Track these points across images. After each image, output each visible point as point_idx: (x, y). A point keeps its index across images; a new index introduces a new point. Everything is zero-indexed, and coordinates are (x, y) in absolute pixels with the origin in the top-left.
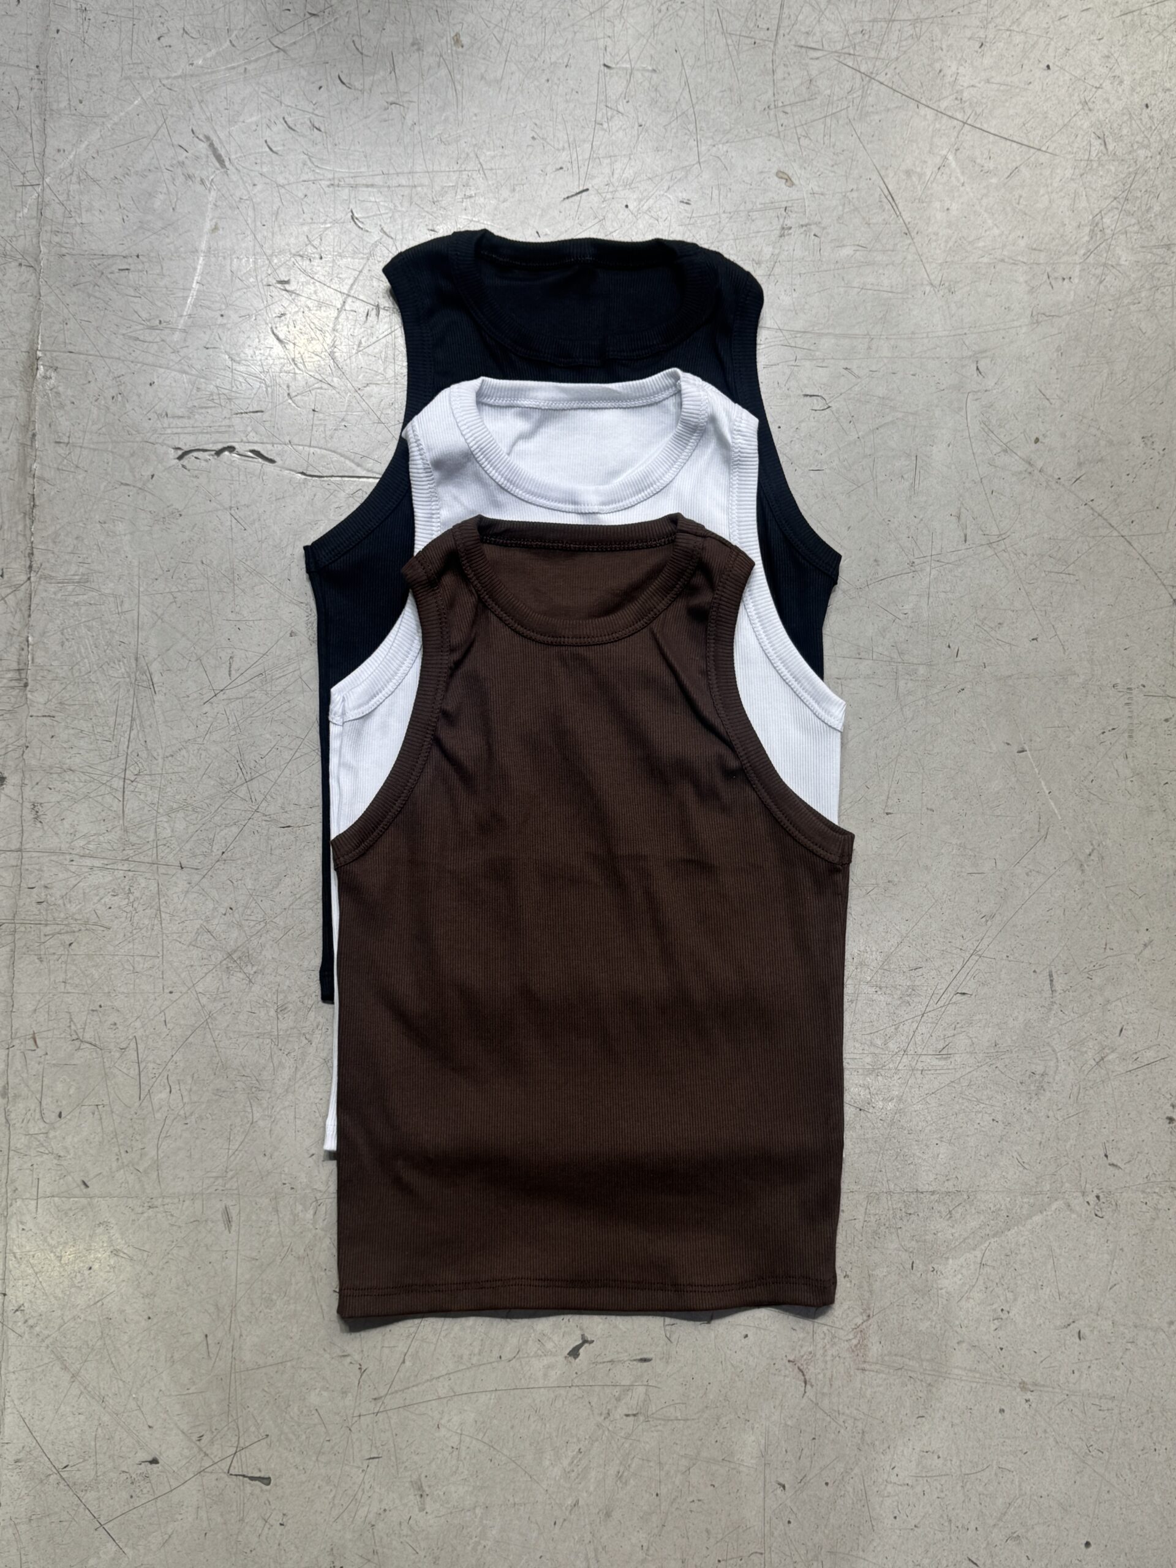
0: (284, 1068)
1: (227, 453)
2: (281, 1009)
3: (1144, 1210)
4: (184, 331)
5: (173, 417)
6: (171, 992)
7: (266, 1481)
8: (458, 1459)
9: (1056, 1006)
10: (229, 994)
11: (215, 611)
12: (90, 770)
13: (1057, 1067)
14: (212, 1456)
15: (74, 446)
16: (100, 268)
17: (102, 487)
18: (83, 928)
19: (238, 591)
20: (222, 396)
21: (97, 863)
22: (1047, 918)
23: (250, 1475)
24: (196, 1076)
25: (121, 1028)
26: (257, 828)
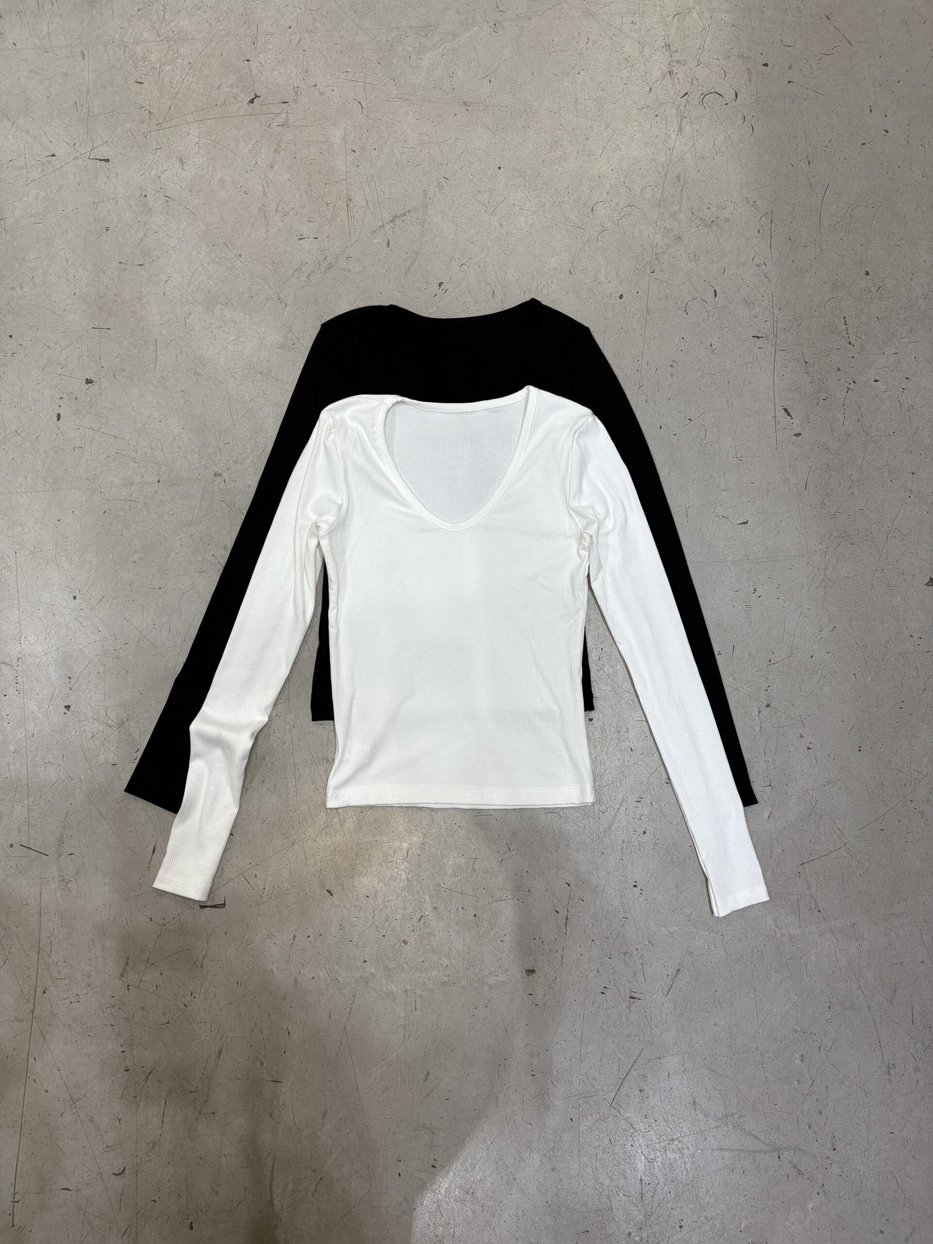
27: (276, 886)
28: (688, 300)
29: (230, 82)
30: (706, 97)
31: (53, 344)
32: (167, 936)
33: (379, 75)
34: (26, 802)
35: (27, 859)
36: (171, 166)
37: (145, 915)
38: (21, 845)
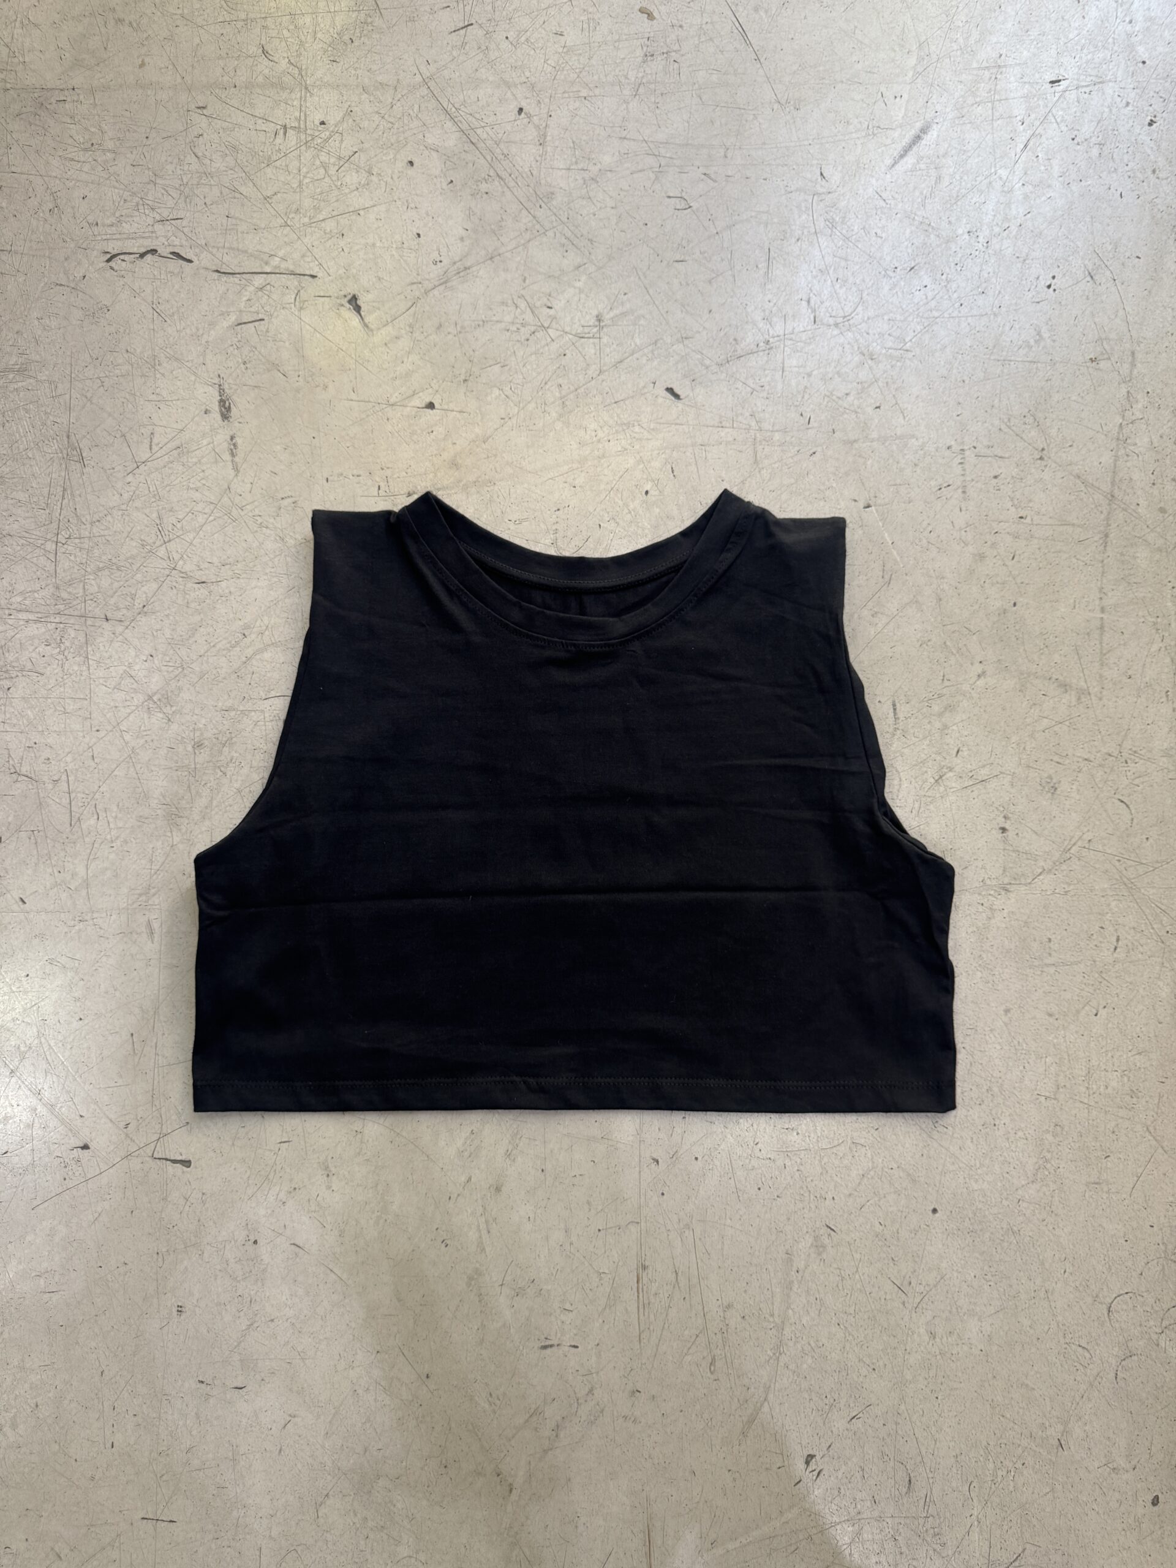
0: (201, 797)
1: (149, 257)
2: (198, 745)
3: (981, 910)
4: (114, 152)
5: (104, 225)
6: (98, 731)
7: (187, 1163)
8: (362, 1142)
9: (898, 732)
10: (148, 733)
11: (138, 394)
12: (27, 535)
13: (900, 785)
14: (138, 1142)
15: (16, 253)
16: (41, 99)
17: (40, 288)
18: (20, 674)
19: (158, 376)
20: (146, 207)
21: (32, 617)
22: (890, 654)
23: (172, 1158)
24: (121, 804)
25: (53, 762)
26: (175, 584)
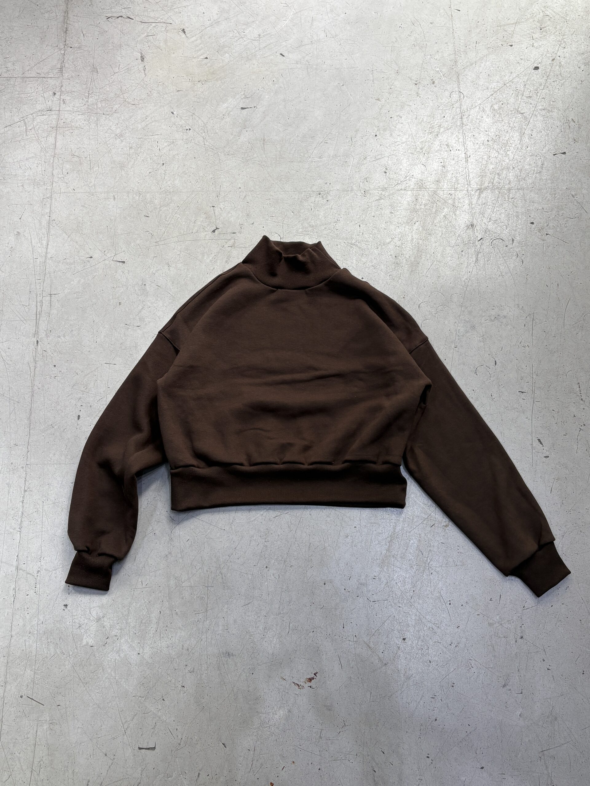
27: (189, 737)
28: (478, 365)
29: (202, 219)
30: (494, 241)
31: (80, 372)
32: (115, 767)
33: (292, 219)
34: (34, 667)
35: (31, 707)
36: (162, 268)
37: (102, 752)
38: (27, 697)
